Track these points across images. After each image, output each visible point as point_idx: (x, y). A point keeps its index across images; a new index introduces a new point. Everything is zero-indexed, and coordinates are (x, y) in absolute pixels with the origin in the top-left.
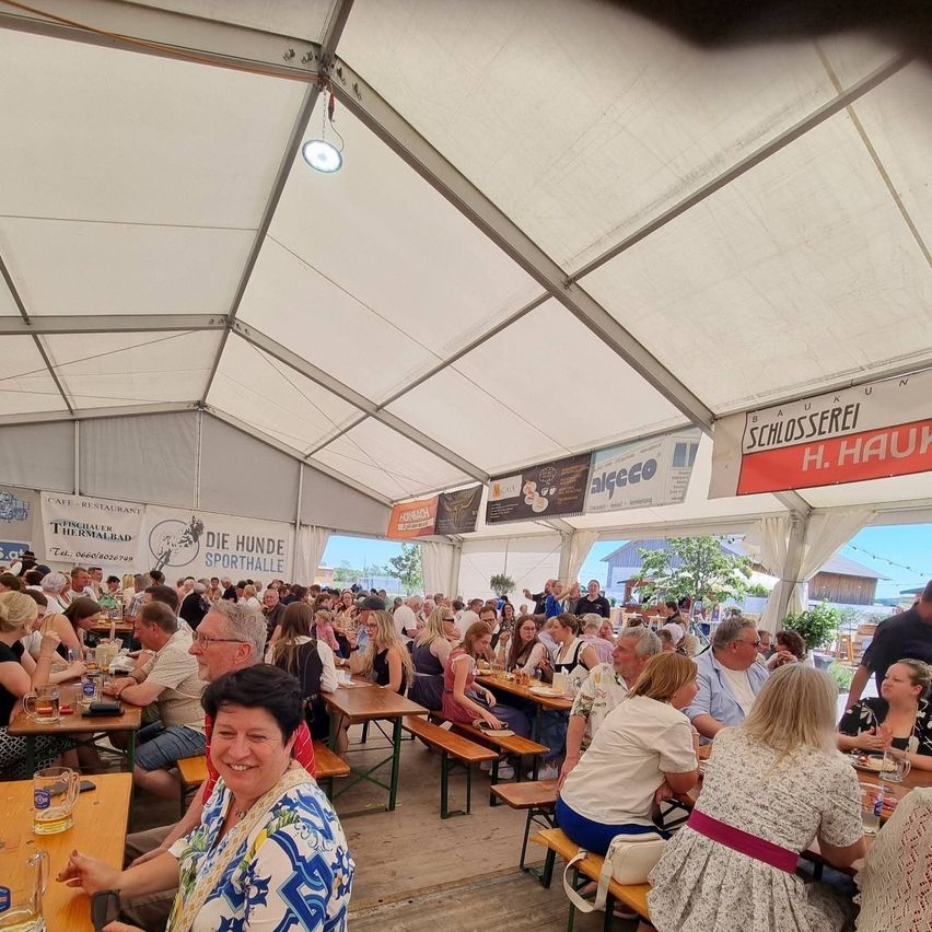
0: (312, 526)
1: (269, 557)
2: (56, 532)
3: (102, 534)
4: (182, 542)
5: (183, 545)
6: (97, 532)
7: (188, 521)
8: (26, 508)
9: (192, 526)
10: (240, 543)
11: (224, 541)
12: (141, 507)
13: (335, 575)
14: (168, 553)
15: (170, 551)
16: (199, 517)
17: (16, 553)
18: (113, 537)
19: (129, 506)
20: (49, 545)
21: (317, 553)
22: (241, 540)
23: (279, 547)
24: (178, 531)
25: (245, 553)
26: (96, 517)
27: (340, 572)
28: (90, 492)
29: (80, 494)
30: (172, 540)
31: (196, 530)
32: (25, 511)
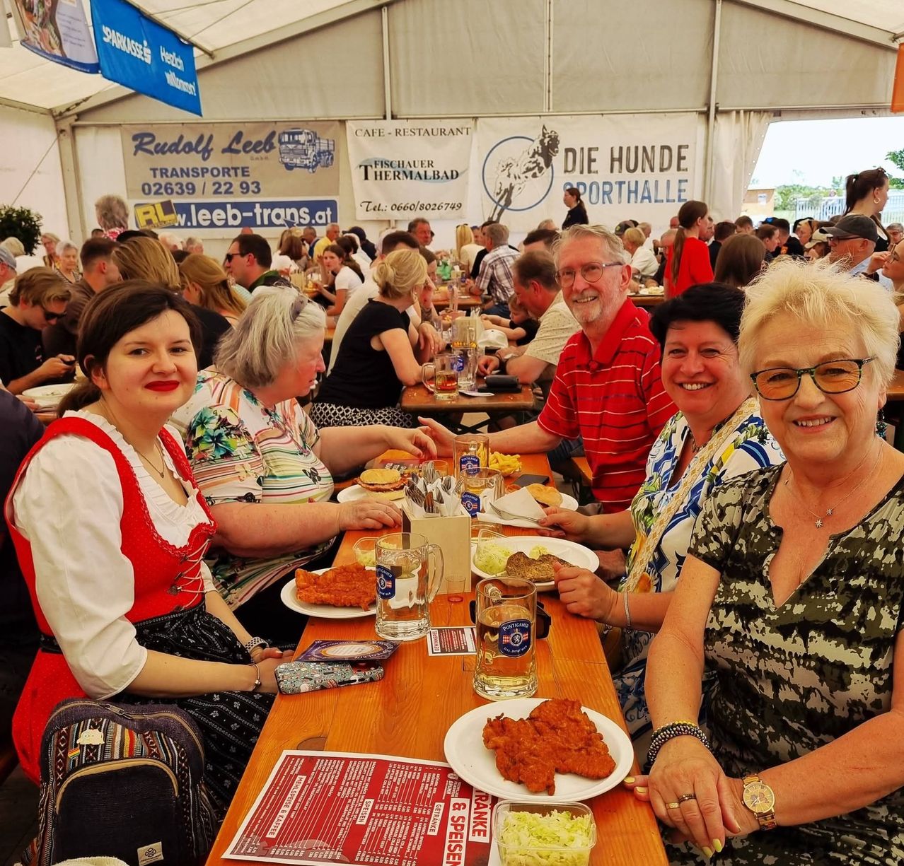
0: (738, 112)
1: (663, 178)
2: (366, 178)
3: (422, 173)
4: (528, 170)
5: (530, 174)
6: (415, 171)
7: (536, 134)
8: (331, 148)
9: (542, 142)
10: (616, 160)
11: (591, 160)
12: (470, 123)
13: (777, 199)
14: (509, 191)
15: (512, 188)
16: (553, 125)
17: (323, 214)
18: (436, 176)
19: (455, 124)
20: (360, 197)
21: (746, 161)
22: (616, 155)
23: (680, 158)
24: (521, 153)
25: (625, 176)
26: (412, 149)
27: (786, 192)
28: (403, 111)
29: (393, 117)
30: (515, 170)
31: (548, 148)
32: (330, 154)
